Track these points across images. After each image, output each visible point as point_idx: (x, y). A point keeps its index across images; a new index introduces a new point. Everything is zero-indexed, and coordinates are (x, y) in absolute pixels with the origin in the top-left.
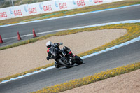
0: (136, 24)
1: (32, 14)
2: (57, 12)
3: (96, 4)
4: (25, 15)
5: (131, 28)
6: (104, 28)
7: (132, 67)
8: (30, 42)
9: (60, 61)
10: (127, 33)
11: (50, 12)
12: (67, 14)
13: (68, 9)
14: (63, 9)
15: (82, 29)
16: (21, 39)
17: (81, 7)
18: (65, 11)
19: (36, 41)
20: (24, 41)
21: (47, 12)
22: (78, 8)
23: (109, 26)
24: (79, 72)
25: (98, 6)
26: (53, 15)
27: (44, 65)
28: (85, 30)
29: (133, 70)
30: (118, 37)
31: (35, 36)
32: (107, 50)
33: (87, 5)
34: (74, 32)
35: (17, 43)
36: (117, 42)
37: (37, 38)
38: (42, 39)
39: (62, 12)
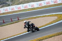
4: (16, 10)
6: (48, 16)
8: (16, 22)
11: (27, 8)
13: (35, 7)
14: (32, 7)
15: (39, 16)
17: (40, 6)
21: (26, 8)
22: (39, 7)
23: (50, 15)
25: (48, 6)
26: (28, 10)
28: (40, 17)
32: (46, 26)
33: (43, 6)
34: (35, 18)
35: (10, 23)
39: (32, 8)
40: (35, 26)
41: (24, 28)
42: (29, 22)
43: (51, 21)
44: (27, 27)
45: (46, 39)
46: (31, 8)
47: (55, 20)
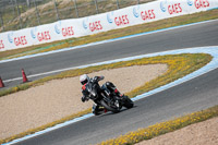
0: (181, 55)
1: (20, 46)
2: (59, 42)
3: (119, 27)
5: (173, 62)
6: (133, 63)
7: (177, 123)
8: (19, 90)
9: (103, 103)
10: (167, 71)
12: (74, 44)
13: (75, 36)
14: (68, 37)
16: (3, 86)
17: (96, 32)
18: (71, 39)
19: (28, 87)
20: (8, 89)
21: (44, 42)
24: (95, 135)
25: (122, 30)
26: (52, 46)
27: (40, 126)
28: (103, 68)
29: (178, 128)
30: (154, 78)
31: (26, 80)
33: (105, 29)
36: (153, 85)
37: (29, 83)
38: (36, 84)
39: (66, 41)
40: (118, 93)
41: (83, 100)
42: (98, 78)
43: (148, 80)
44: (92, 97)
45: (161, 134)
46: (64, 38)
47: (161, 74)
